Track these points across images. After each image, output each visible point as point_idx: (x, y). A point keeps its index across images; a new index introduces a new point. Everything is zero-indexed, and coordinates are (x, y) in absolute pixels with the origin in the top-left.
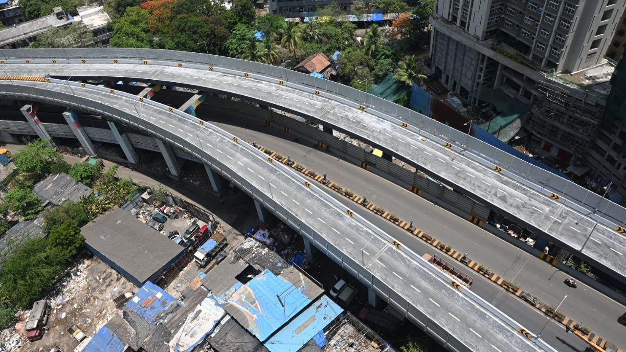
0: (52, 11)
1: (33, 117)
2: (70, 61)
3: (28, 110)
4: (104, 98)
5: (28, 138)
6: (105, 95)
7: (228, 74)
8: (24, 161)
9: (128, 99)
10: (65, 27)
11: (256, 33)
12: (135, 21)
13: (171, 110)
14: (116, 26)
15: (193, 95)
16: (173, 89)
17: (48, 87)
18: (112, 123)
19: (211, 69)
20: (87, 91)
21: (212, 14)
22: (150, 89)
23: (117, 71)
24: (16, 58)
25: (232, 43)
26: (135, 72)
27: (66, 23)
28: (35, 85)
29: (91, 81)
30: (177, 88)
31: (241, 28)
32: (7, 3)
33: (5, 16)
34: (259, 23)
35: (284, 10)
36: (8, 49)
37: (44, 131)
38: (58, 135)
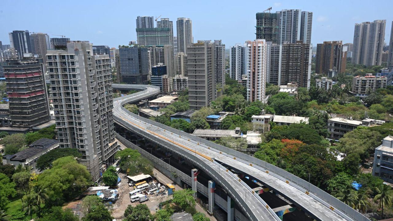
0: (235, 129)
1: (195, 176)
2: (229, 155)
3: (195, 172)
4: (233, 182)
5: (187, 186)
6: (235, 181)
7: (318, 201)
8: (177, 197)
9: (246, 188)
10: (236, 138)
11: (355, 183)
12: (274, 147)
13: (267, 207)
14: (262, 146)
15: (287, 204)
16: (277, 195)
17: (210, 164)
18: (230, 199)
19: (307, 193)
20: (227, 174)
21: (325, 160)
22: (261, 188)
23: (249, 170)
24: (205, 145)
25: (332, 182)
26: (258, 175)
27: (238, 136)
28: (205, 161)
29: (233, 170)
30: (280, 196)
31: (344, 176)
32: (217, 119)
33: (213, 124)
34: (360, 177)
35: (385, 176)
36: (205, 139)
37: (196, 186)
38: (201, 191)
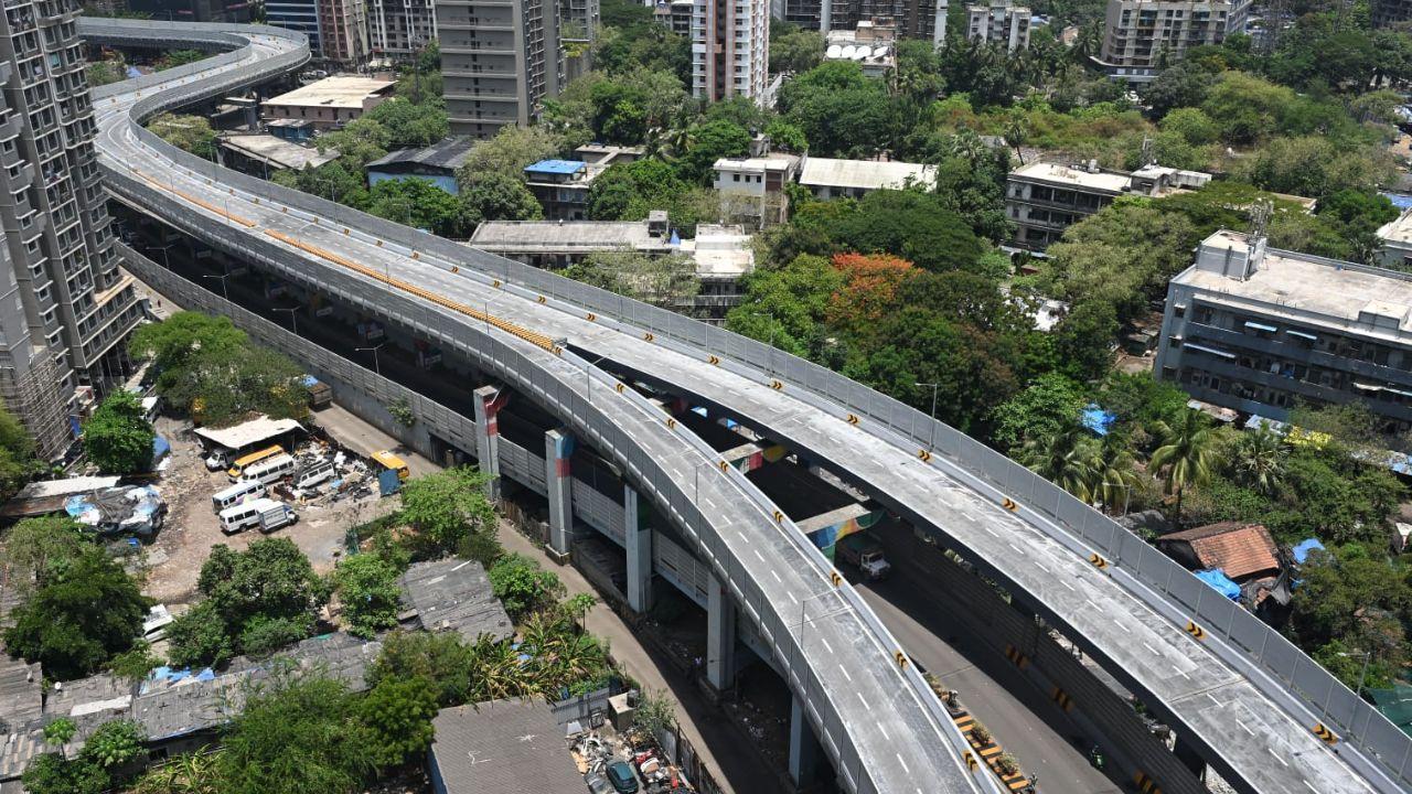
0: (647, 216)
1: (489, 416)
2: (621, 326)
3: (487, 398)
4: (646, 430)
5: (459, 456)
6: (651, 426)
7: (963, 483)
8: (420, 501)
9: (697, 452)
10: (654, 254)
11: (1093, 410)
12: (804, 287)
13: (778, 518)
14: (758, 285)
15: (851, 501)
16: (812, 470)
17: (551, 364)
18: (634, 494)
19: (925, 458)
20: (619, 403)
21: (993, 329)
22: (756, 449)
23: (706, 383)
24: (526, 287)
25: (1014, 412)
26: (743, 397)
27: (660, 247)
28: (528, 352)
29: (642, 385)
30: (824, 474)
31: (1055, 385)
32: (571, 176)
33: (555, 197)
34: (1111, 388)
35: (1196, 379)
36: (522, 265)
37: (495, 454)
38: (516, 474)
